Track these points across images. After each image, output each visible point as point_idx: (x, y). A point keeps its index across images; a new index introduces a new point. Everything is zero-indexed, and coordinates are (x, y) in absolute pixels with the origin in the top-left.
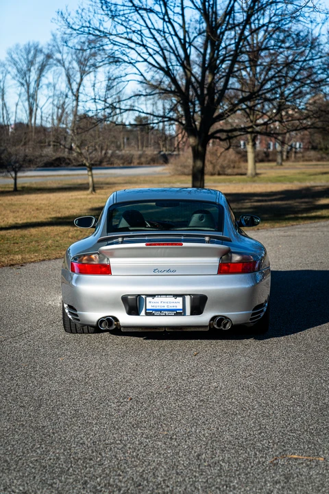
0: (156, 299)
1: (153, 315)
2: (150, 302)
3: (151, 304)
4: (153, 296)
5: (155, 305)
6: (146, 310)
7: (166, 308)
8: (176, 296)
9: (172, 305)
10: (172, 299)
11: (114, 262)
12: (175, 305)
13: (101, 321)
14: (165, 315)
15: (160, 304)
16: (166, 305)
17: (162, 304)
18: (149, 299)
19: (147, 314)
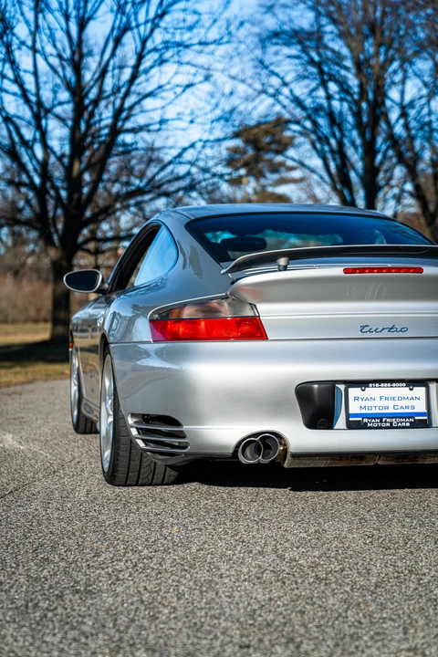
0: (371, 391)
1: (364, 427)
2: (356, 399)
3: (359, 402)
4: (363, 384)
5: (368, 404)
6: (348, 415)
7: (391, 410)
8: (412, 383)
9: (404, 403)
10: (403, 391)
11: (267, 312)
12: (410, 403)
13: (245, 444)
14: (391, 427)
15: (378, 403)
16: (390, 404)
17: (384, 403)
18: (354, 392)
19: (352, 425)
